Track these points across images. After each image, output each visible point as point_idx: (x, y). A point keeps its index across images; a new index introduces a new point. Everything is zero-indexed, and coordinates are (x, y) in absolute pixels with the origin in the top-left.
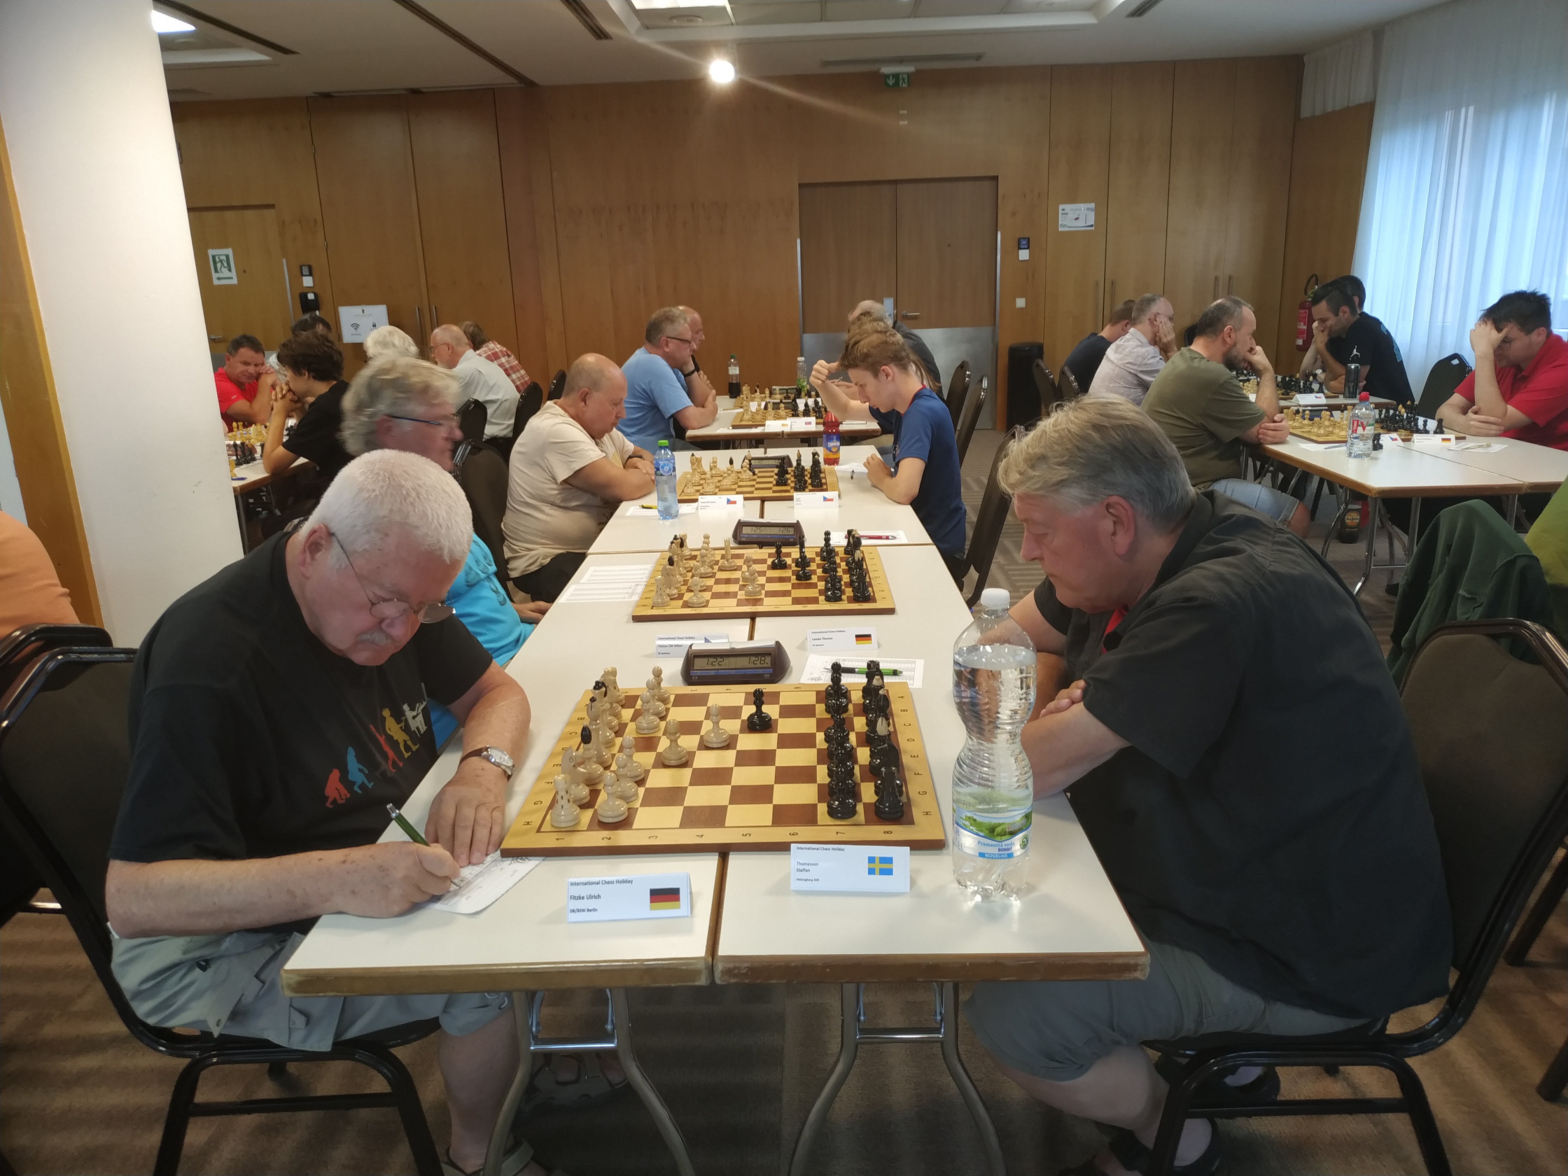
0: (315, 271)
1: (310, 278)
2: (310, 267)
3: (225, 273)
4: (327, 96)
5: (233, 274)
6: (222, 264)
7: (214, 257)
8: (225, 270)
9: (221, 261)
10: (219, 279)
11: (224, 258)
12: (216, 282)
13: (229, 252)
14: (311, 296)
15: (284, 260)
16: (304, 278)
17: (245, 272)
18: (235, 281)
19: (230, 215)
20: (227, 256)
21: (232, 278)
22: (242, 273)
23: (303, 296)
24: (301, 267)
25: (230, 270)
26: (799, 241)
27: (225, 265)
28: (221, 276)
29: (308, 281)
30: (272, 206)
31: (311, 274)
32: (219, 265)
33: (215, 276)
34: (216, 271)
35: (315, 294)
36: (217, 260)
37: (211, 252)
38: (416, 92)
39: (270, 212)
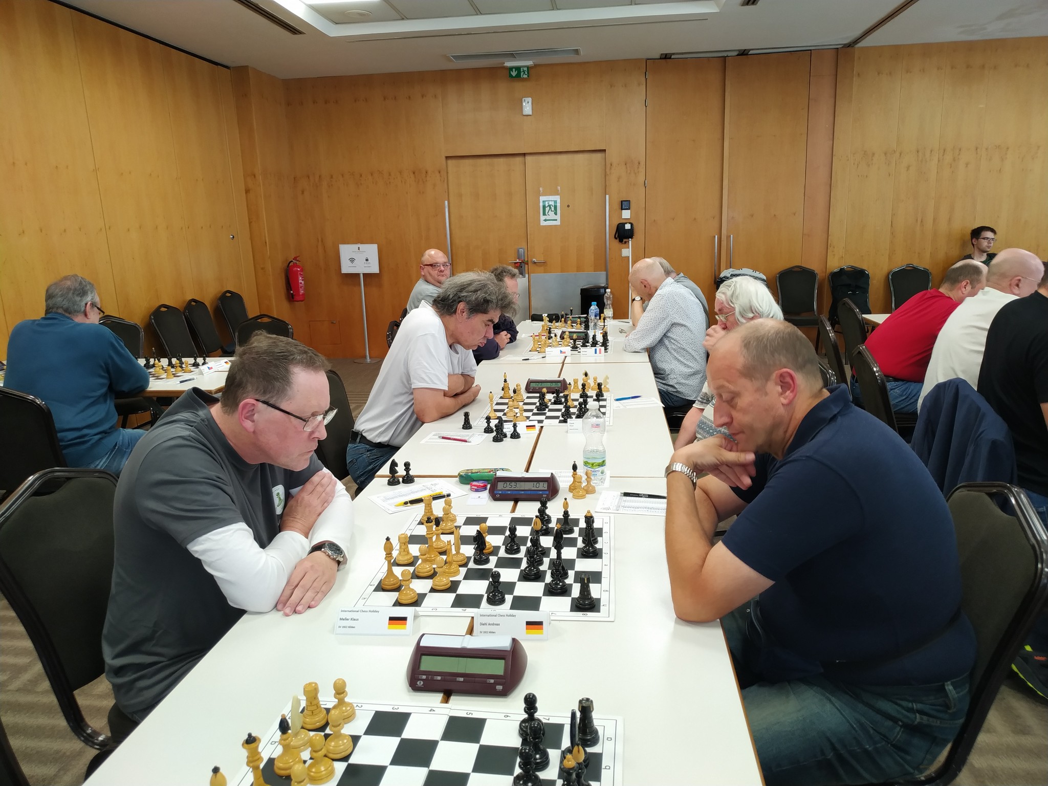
0: (633, 206)
1: (629, 211)
2: (630, 202)
3: (551, 215)
5: (558, 217)
6: (550, 208)
8: (552, 214)
9: (549, 206)
10: (545, 220)
12: (543, 223)
13: (557, 198)
14: (628, 226)
16: (623, 211)
17: (569, 214)
18: (558, 223)
20: (555, 202)
21: (556, 220)
22: (566, 215)
23: (621, 226)
24: (622, 202)
25: (556, 214)
29: (626, 214)
30: (601, 151)
31: (629, 208)
32: (547, 209)
33: (542, 218)
34: (544, 214)
35: (632, 226)
37: (542, 198)
38: (743, 53)
39: (599, 157)
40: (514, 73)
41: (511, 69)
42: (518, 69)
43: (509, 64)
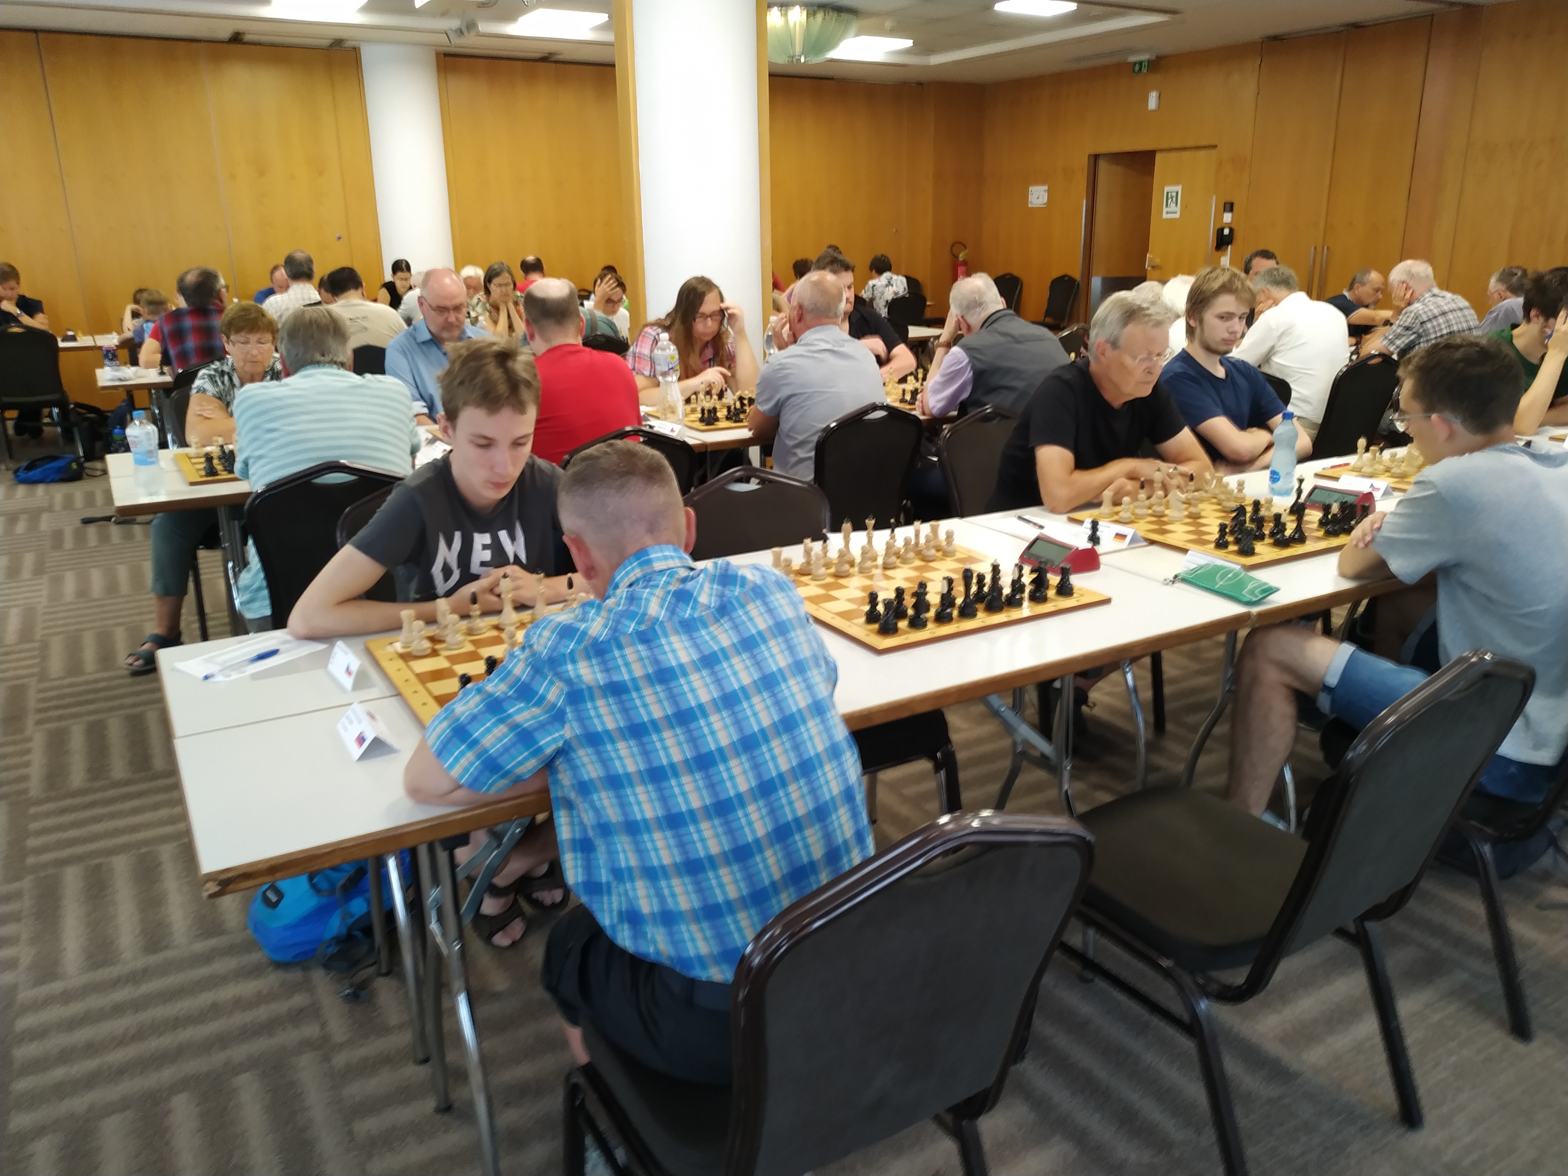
0: (1235, 208)
1: (1230, 214)
2: (1232, 204)
3: (1172, 208)
5: (1178, 209)
6: (1172, 200)
7: (1168, 193)
8: (1173, 205)
9: (1172, 197)
10: (1167, 213)
11: (1174, 194)
12: (1165, 216)
13: (1179, 188)
14: (1226, 232)
15: (1214, 198)
16: (1225, 214)
17: (1187, 208)
18: (1177, 216)
19: (1187, 154)
20: (1177, 193)
21: (1176, 213)
22: (1184, 208)
23: (1221, 232)
24: (1225, 203)
25: (1176, 205)
27: (1174, 199)
28: (1169, 211)
29: (1227, 218)
30: (1215, 147)
31: (1231, 210)
32: (1170, 201)
33: (1165, 210)
34: (1167, 206)
35: (1231, 230)
36: (1169, 196)
37: (1169, 189)
39: (1213, 152)
40: (1137, 68)
41: (1135, 64)
42: (1141, 63)
43: (1132, 59)
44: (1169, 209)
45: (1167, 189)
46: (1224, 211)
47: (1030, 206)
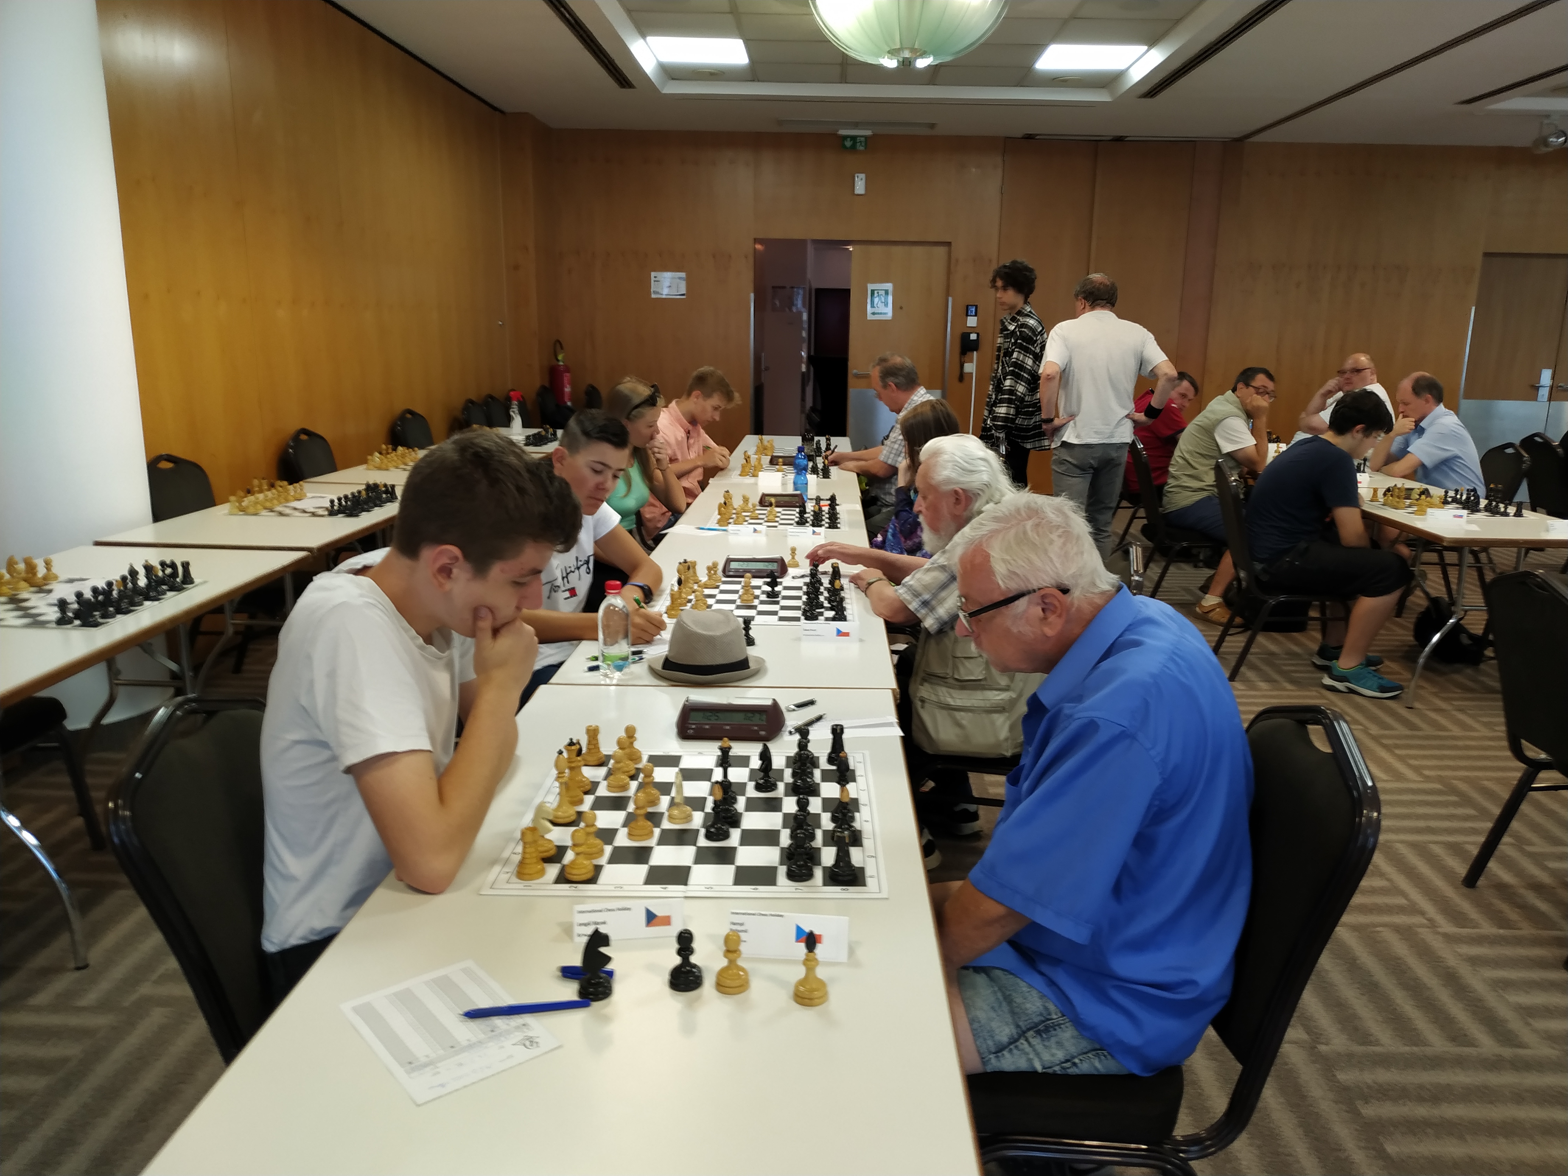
0: (980, 311)
1: (976, 318)
2: (976, 307)
3: (880, 308)
4: (1029, 137)
5: (889, 309)
6: (880, 299)
7: (873, 292)
8: (881, 305)
9: (879, 296)
10: (874, 314)
11: (882, 293)
12: (870, 317)
13: (889, 286)
14: (973, 337)
15: (950, 300)
16: (969, 317)
17: (901, 308)
18: (888, 317)
19: (897, 250)
20: (887, 292)
21: (887, 314)
22: (898, 308)
23: (965, 336)
24: (967, 306)
26: (1474, 308)
27: (882, 300)
28: (876, 312)
29: (972, 321)
32: (876, 300)
33: (869, 310)
34: (873, 306)
35: (977, 335)
36: (875, 295)
39: (941, 251)
40: (848, 143)
41: (845, 138)
42: (854, 138)
43: (843, 132)
44: (874, 310)
45: (871, 287)
46: (967, 315)
47: (653, 296)
